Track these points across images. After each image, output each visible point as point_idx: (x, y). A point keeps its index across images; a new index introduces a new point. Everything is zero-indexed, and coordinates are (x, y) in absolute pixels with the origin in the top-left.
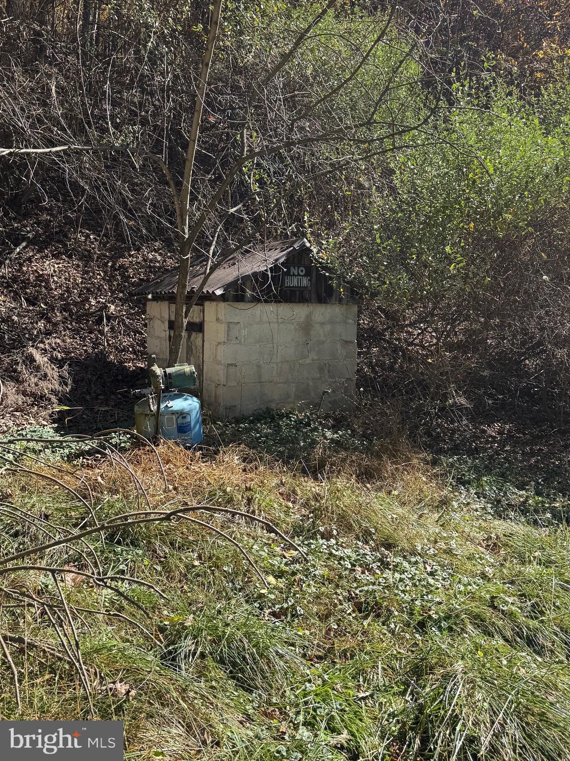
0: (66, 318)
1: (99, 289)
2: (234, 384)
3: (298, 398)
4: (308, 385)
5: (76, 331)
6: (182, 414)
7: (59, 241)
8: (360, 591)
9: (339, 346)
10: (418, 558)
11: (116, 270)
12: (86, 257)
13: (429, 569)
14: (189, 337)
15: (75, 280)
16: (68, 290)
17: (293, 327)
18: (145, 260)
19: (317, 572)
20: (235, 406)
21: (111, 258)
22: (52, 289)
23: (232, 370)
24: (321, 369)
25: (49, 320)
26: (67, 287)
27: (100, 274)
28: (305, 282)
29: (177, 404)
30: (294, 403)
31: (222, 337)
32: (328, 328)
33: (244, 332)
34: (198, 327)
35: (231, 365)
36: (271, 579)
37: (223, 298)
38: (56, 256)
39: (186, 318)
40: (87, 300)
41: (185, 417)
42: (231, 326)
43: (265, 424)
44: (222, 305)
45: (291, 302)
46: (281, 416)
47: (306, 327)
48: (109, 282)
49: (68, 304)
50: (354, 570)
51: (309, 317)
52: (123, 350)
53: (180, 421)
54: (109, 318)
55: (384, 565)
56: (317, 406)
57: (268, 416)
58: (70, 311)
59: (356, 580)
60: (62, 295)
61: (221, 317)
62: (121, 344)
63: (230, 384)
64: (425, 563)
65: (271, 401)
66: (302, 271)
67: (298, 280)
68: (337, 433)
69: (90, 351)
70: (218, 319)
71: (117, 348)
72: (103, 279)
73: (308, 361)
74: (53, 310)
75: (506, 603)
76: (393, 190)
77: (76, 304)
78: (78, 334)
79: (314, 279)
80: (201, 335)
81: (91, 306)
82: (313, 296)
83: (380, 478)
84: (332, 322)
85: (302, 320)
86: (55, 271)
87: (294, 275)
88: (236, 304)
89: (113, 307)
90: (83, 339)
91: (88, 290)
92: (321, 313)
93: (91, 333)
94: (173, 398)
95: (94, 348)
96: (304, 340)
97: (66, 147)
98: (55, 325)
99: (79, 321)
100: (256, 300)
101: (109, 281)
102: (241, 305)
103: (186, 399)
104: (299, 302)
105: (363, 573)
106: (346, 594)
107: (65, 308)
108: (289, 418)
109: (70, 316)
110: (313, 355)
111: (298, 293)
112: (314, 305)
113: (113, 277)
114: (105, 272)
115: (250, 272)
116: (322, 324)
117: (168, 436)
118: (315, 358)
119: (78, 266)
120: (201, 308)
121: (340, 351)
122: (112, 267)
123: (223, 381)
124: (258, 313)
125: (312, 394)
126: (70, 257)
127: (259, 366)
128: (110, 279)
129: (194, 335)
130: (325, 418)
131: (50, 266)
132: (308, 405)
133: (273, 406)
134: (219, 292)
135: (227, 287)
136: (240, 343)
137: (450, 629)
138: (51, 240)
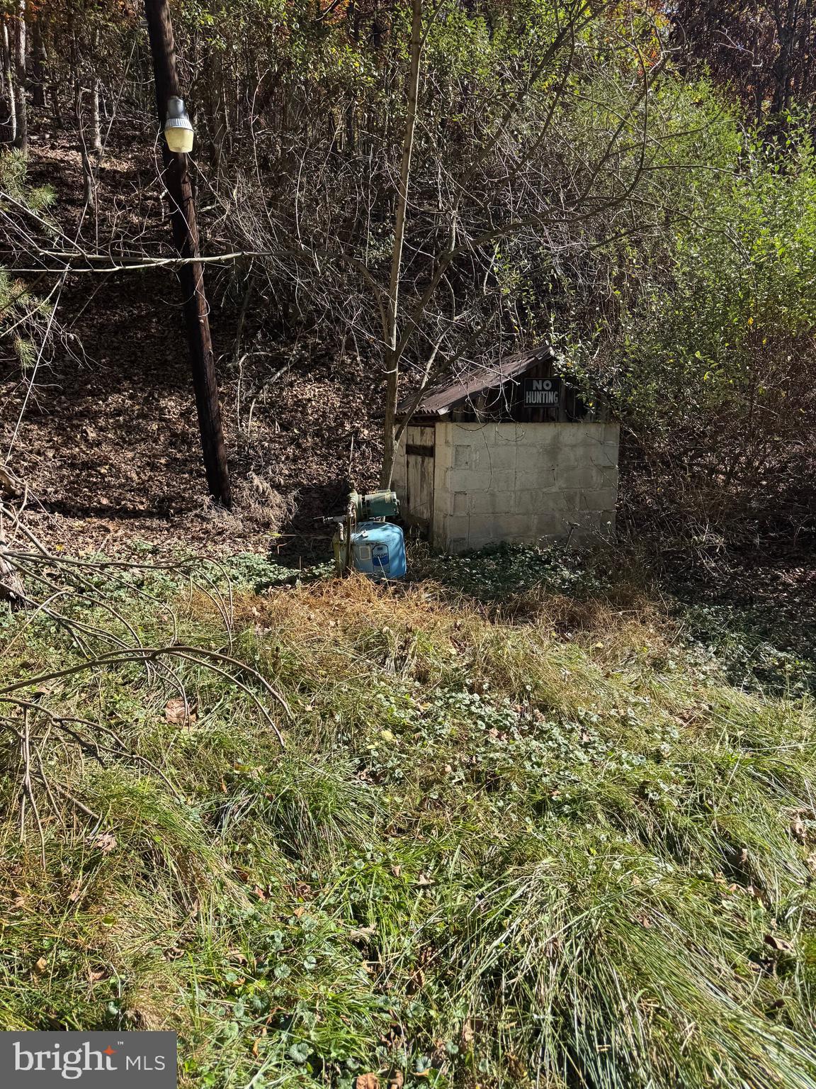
0: (316, 444)
1: (356, 414)
2: (464, 514)
3: (541, 531)
4: (553, 517)
5: (325, 457)
6: (377, 545)
7: (323, 365)
8: (484, 758)
9: (594, 473)
10: (576, 725)
11: (378, 393)
12: (349, 380)
13: (585, 739)
14: (423, 462)
15: (333, 404)
16: (324, 415)
17: (535, 451)
18: (411, 382)
19: (443, 732)
20: (464, 539)
21: (374, 381)
22: (307, 414)
23: (461, 498)
24: (570, 499)
25: (299, 446)
26: (324, 412)
27: (360, 398)
28: (551, 398)
29: (373, 535)
30: (536, 538)
31: (449, 462)
32: (580, 451)
33: (475, 456)
34: (429, 452)
35: (460, 493)
36: (388, 735)
37: (450, 417)
38: (319, 380)
39: (396, 439)
40: (342, 425)
41: (381, 549)
42: (460, 449)
43: (493, 560)
44: (451, 425)
45: (532, 420)
46: (515, 552)
47: (553, 451)
48: (369, 406)
49: (321, 429)
50: (488, 733)
51: (556, 438)
52: (370, 477)
53: (375, 552)
54: (358, 444)
55: (530, 730)
56: (563, 541)
57: (502, 551)
58: (322, 436)
59: (487, 742)
60: (317, 419)
61: (450, 439)
62: (368, 470)
63: (458, 514)
64: (583, 731)
65: (507, 535)
66: (547, 385)
67: (541, 396)
68: (575, 573)
69: (333, 477)
70: (447, 442)
71: (363, 475)
72: (363, 402)
73: (554, 489)
74: (306, 435)
75: (659, 790)
76: (672, 285)
77: (329, 429)
78: (326, 460)
79: (563, 394)
80: (432, 460)
81: (344, 430)
82: (561, 414)
83: (588, 628)
84: (585, 444)
85: (547, 442)
86: (315, 396)
87: (537, 390)
88: (466, 425)
89: (366, 432)
90: (330, 465)
91: (345, 414)
92: (571, 434)
93: (339, 459)
94: (369, 528)
95: (338, 475)
96: (550, 465)
97: (239, 254)
98: (305, 450)
99: (328, 447)
100: (487, 420)
101: (367, 404)
102: (471, 426)
103: (385, 529)
104: (543, 421)
105: (499, 737)
106: (466, 759)
107: (318, 434)
108: (524, 553)
109: (322, 441)
110: (561, 483)
111: (542, 411)
112: (563, 424)
113: (373, 400)
114: (366, 396)
115: (480, 388)
116: (573, 446)
117: (360, 568)
118: (564, 486)
119: (339, 389)
120: (433, 429)
121: (596, 479)
122: (374, 389)
123: (450, 511)
124: (493, 434)
125: (559, 528)
126: (332, 380)
127: (493, 495)
128: (369, 403)
129: (427, 459)
130: (574, 555)
131: (310, 391)
132: (551, 541)
133: (510, 540)
134: (442, 412)
135: (452, 406)
136: (470, 469)
137: (574, 815)
138: (316, 363)
